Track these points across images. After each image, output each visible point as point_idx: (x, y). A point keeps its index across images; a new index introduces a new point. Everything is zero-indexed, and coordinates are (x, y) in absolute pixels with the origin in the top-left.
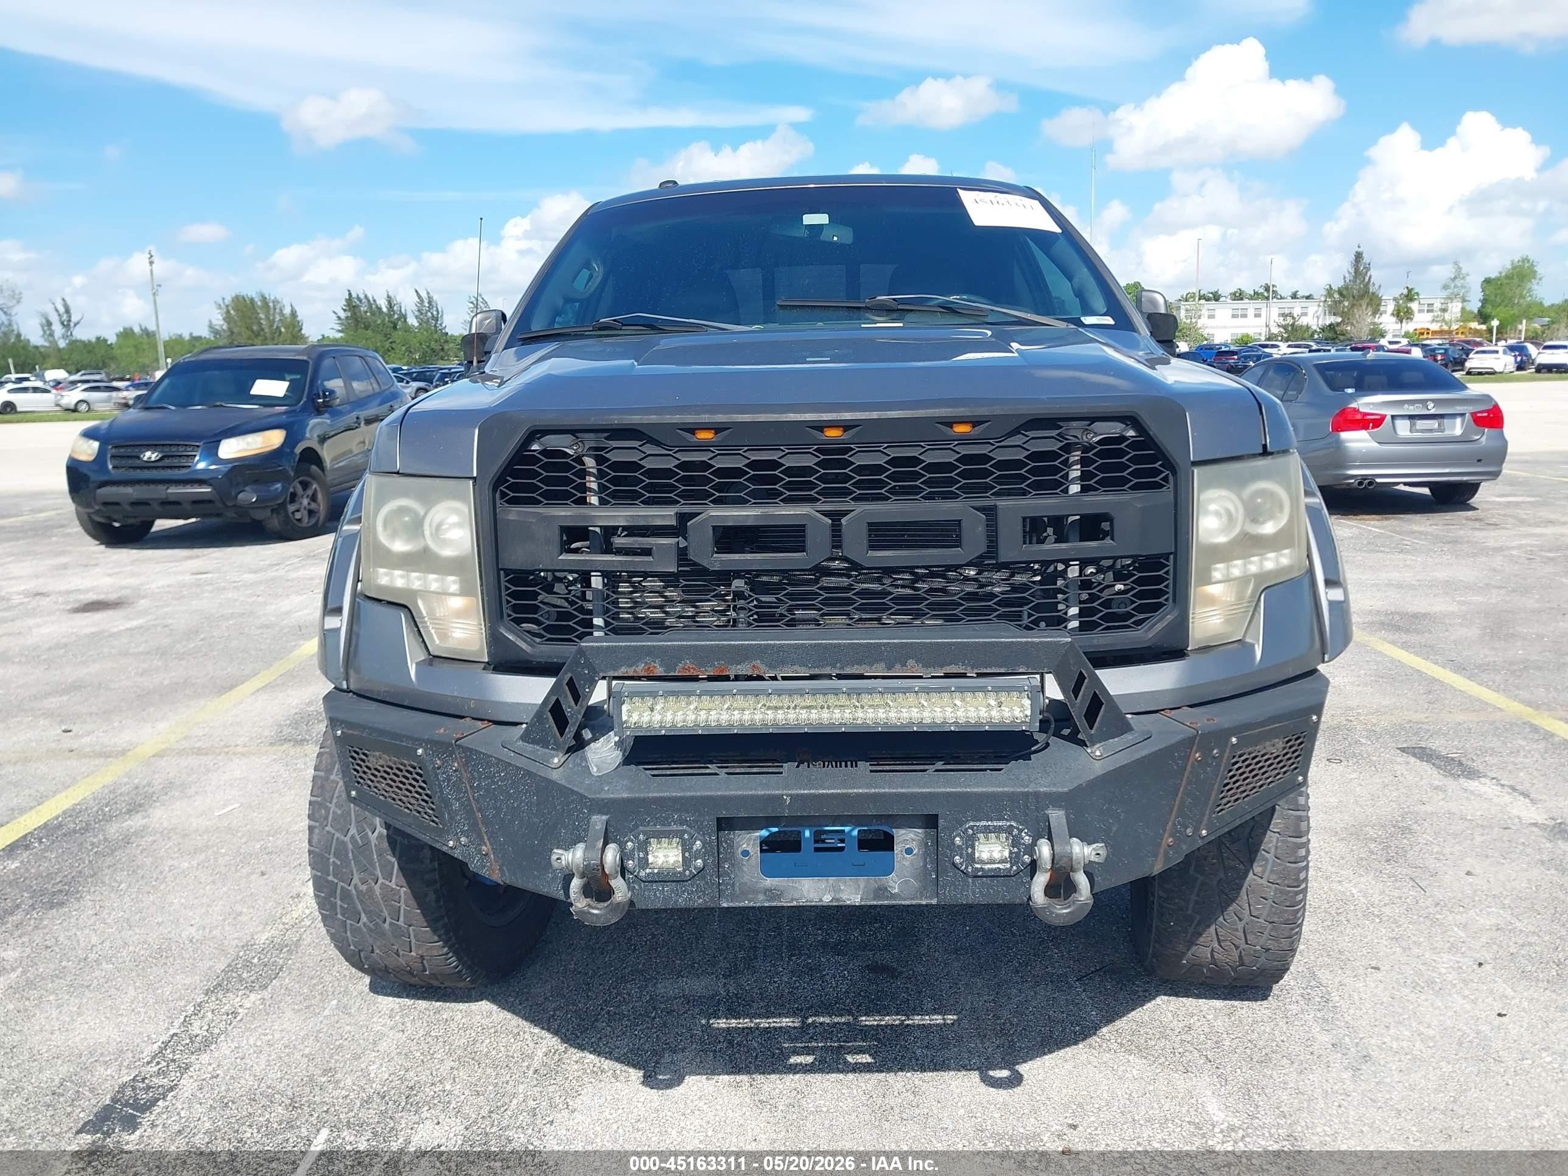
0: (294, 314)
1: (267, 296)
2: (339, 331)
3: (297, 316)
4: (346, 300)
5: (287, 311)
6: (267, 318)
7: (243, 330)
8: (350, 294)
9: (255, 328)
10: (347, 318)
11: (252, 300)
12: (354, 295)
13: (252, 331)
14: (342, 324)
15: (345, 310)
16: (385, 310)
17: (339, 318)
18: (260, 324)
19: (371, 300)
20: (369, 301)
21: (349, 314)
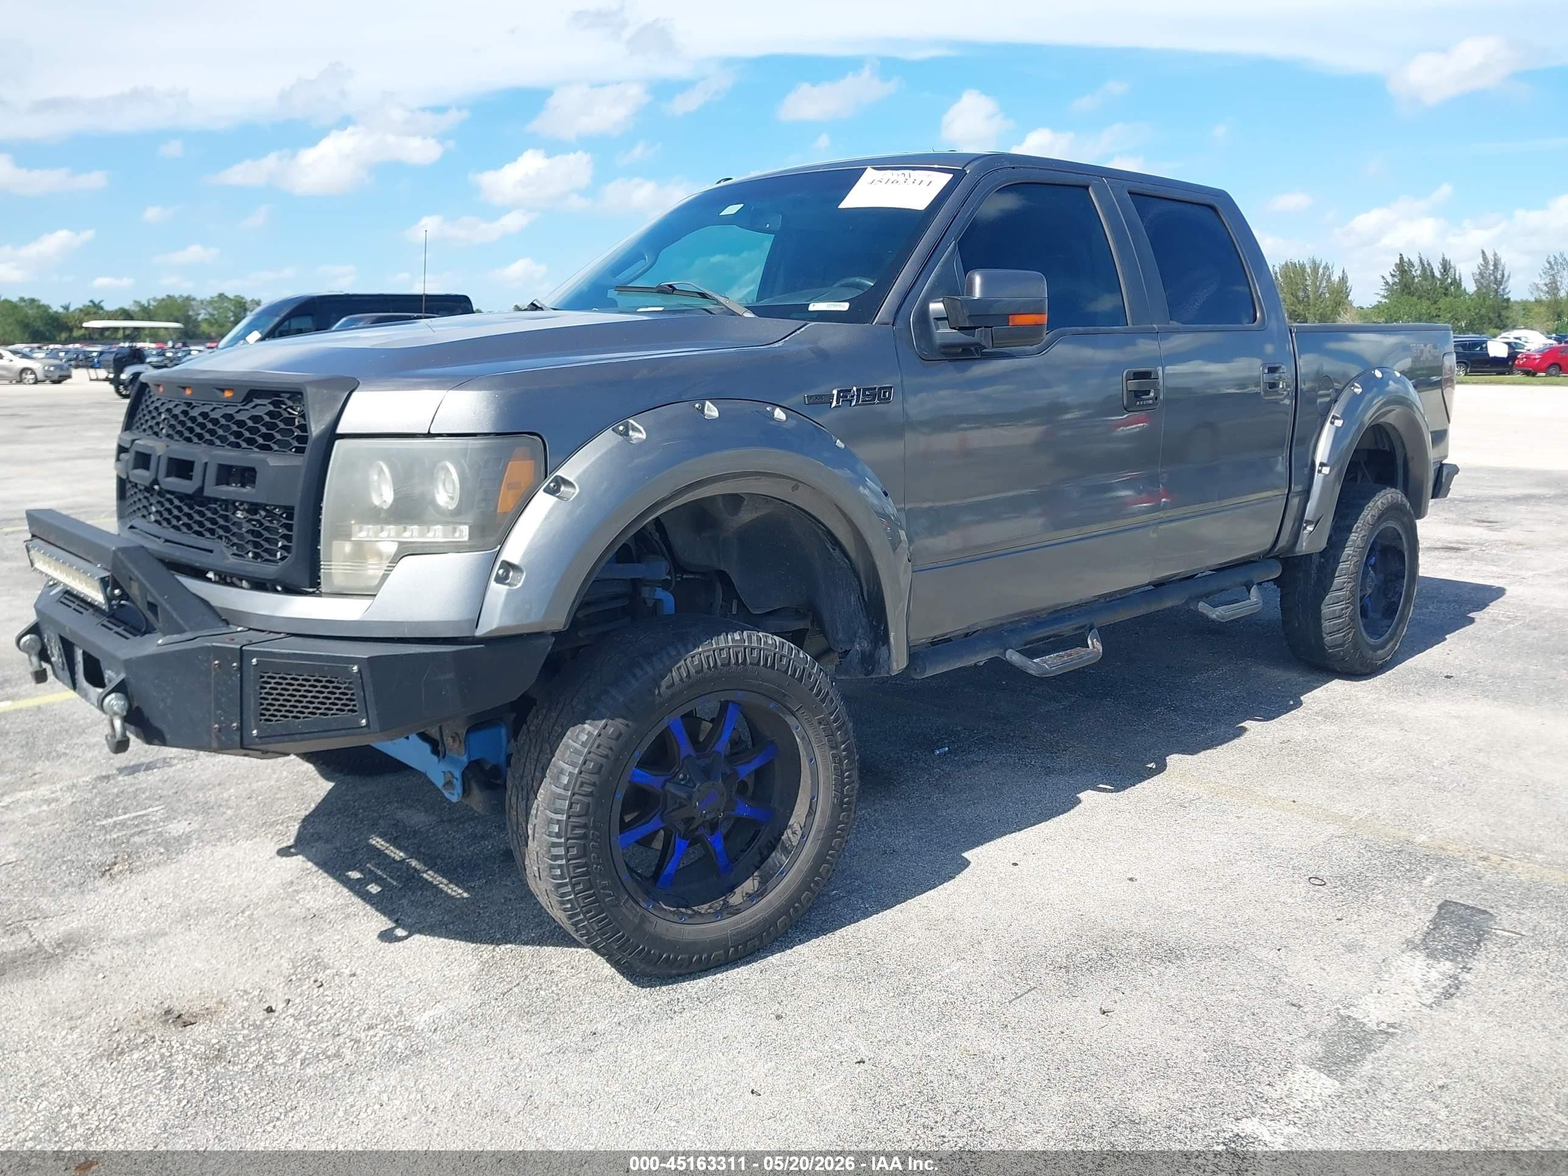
0: (1343, 280)
1: (1317, 262)
2: (1384, 297)
3: (1346, 282)
4: (1396, 264)
5: (1335, 278)
6: (1314, 283)
7: (1289, 296)
8: (1401, 258)
9: (1301, 294)
10: (1395, 283)
11: (1303, 267)
12: (1406, 259)
13: (1297, 298)
14: (1388, 290)
15: (1393, 276)
16: (1437, 274)
17: (1387, 283)
18: (1305, 290)
19: (1425, 263)
20: (1423, 265)
21: (1396, 280)
